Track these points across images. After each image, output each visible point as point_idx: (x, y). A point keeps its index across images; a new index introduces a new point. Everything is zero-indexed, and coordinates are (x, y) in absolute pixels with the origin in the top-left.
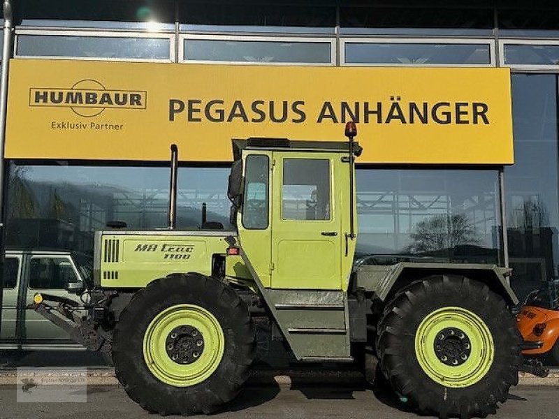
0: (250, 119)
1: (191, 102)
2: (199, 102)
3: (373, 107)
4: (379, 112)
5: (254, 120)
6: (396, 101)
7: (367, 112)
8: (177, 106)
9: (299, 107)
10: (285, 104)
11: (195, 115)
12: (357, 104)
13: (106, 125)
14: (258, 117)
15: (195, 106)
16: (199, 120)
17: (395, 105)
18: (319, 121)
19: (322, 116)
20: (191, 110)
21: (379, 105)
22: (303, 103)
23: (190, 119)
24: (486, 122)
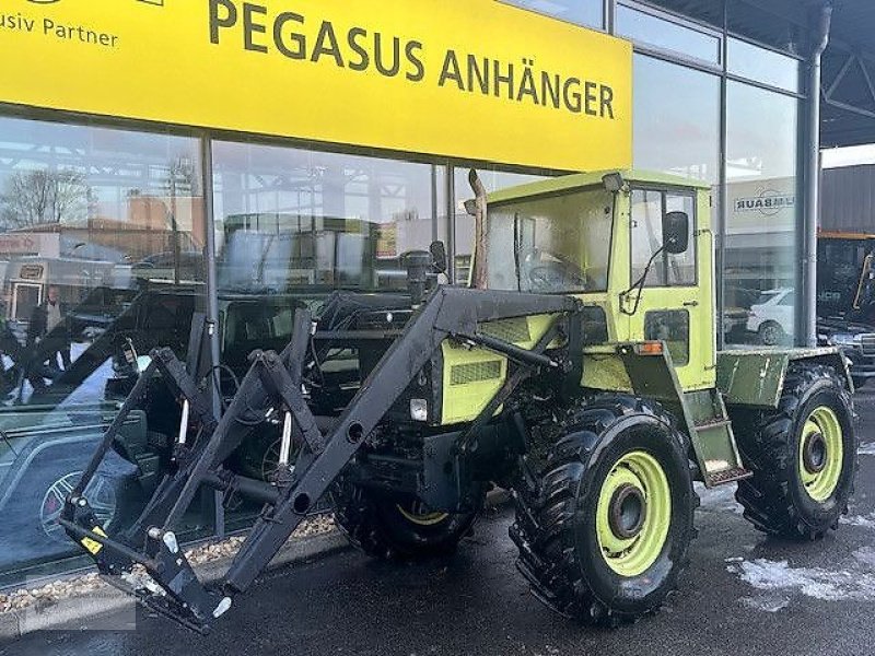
0: (346, 63)
1: (248, 8)
2: (263, 10)
3: (504, 72)
4: (509, 80)
5: (352, 65)
6: (528, 66)
7: (498, 78)
8: (223, 13)
9: (415, 52)
10: (396, 40)
11: (257, 38)
12: (486, 61)
13: (80, 30)
14: (358, 59)
15: (256, 18)
16: (264, 49)
17: (528, 72)
18: (441, 83)
19: (444, 75)
20: (249, 27)
21: (511, 66)
22: (419, 46)
23: (249, 45)
24: (612, 117)
